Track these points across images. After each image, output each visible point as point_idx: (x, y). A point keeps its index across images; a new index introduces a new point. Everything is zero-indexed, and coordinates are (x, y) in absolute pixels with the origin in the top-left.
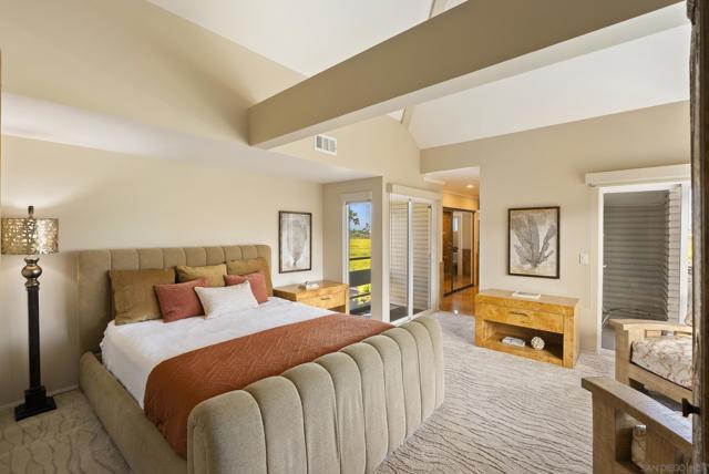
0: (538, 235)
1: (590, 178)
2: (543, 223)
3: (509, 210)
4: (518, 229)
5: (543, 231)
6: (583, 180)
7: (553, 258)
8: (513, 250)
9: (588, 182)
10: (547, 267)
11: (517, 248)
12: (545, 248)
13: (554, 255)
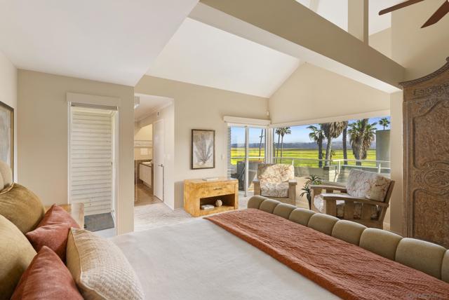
0: (205, 145)
1: (226, 118)
2: (208, 139)
3: (192, 130)
4: (196, 142)
5: (208, 143)
6: (223, 119)
7: (212, 158)
8: (194, 154)
9: (225, 120)
10: (209, 163)
11: (196, 153)
12: (208, 153)
13: (212, 156)
